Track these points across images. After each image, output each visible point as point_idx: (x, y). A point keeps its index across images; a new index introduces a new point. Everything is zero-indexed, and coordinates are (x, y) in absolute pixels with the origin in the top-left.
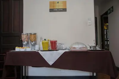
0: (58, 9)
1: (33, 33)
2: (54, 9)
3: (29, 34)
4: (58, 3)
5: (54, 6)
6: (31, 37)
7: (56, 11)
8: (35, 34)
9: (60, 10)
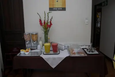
0: (57, 8)
1: (34, 34)
2: (54, 8)
3: (31, 34)
4: (57, 1)
5: (53, 5)
6: (33, 37)
7: (55, 10)
8: (37, 34)
9: (59, 9)
